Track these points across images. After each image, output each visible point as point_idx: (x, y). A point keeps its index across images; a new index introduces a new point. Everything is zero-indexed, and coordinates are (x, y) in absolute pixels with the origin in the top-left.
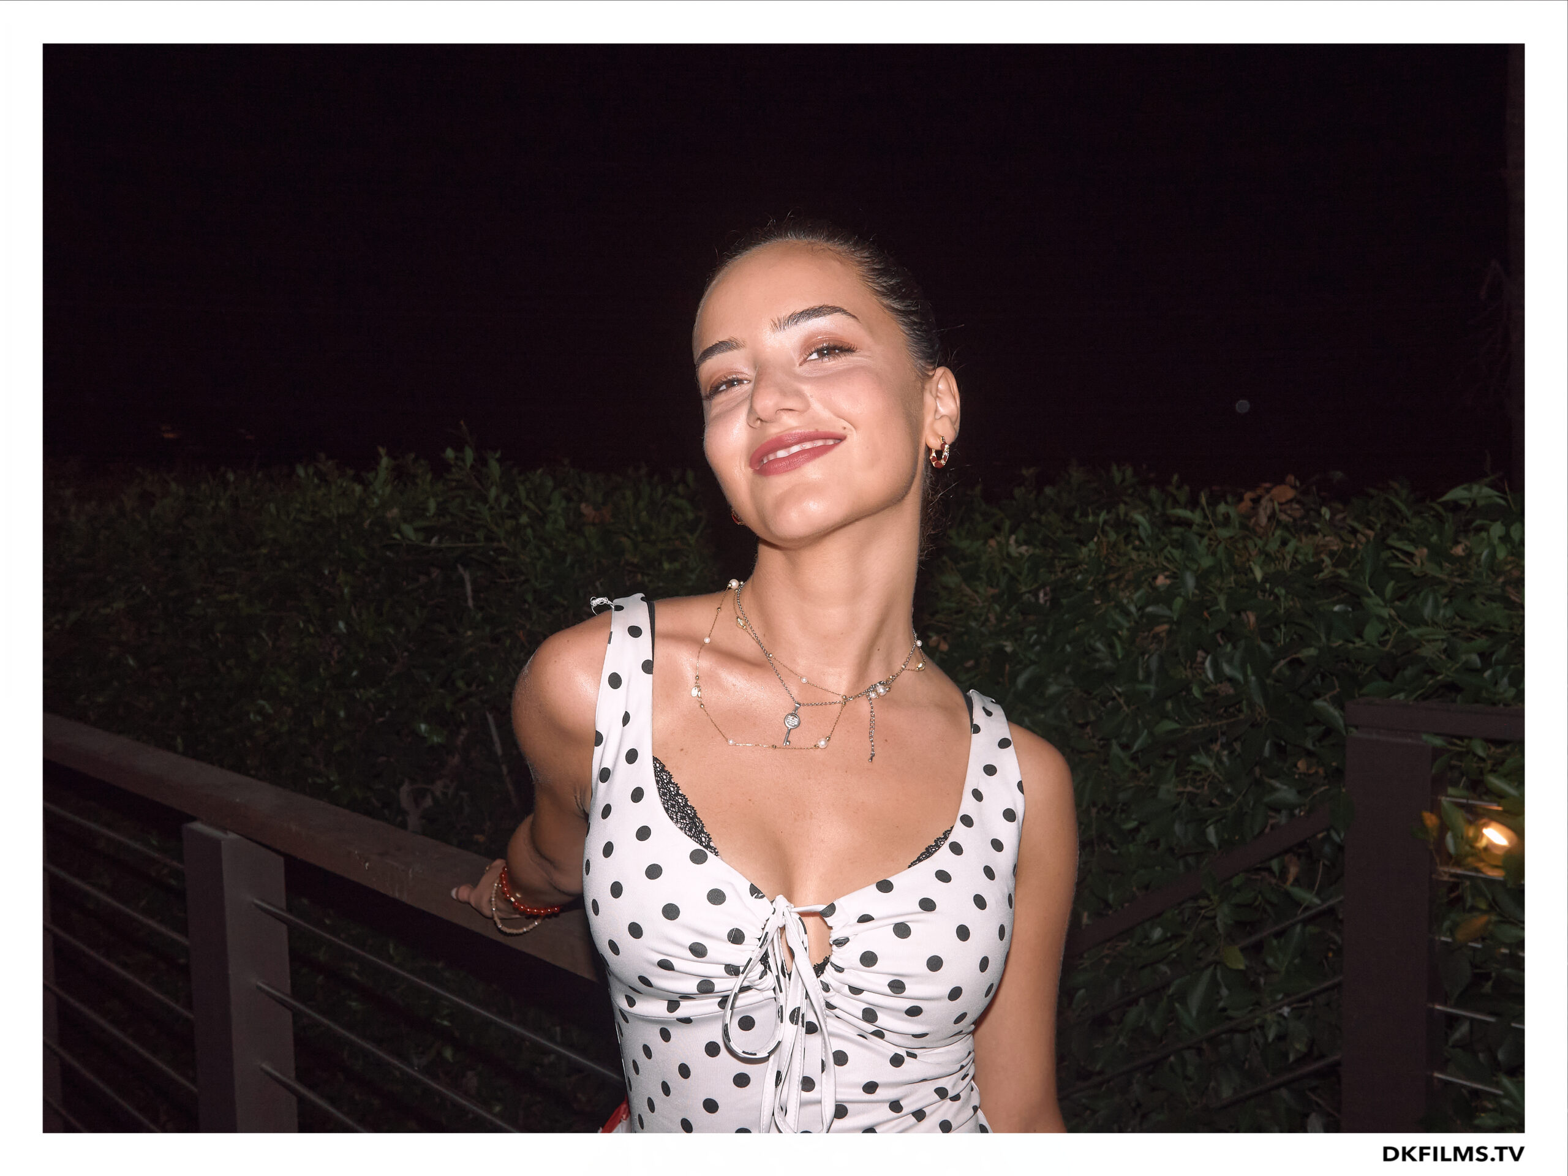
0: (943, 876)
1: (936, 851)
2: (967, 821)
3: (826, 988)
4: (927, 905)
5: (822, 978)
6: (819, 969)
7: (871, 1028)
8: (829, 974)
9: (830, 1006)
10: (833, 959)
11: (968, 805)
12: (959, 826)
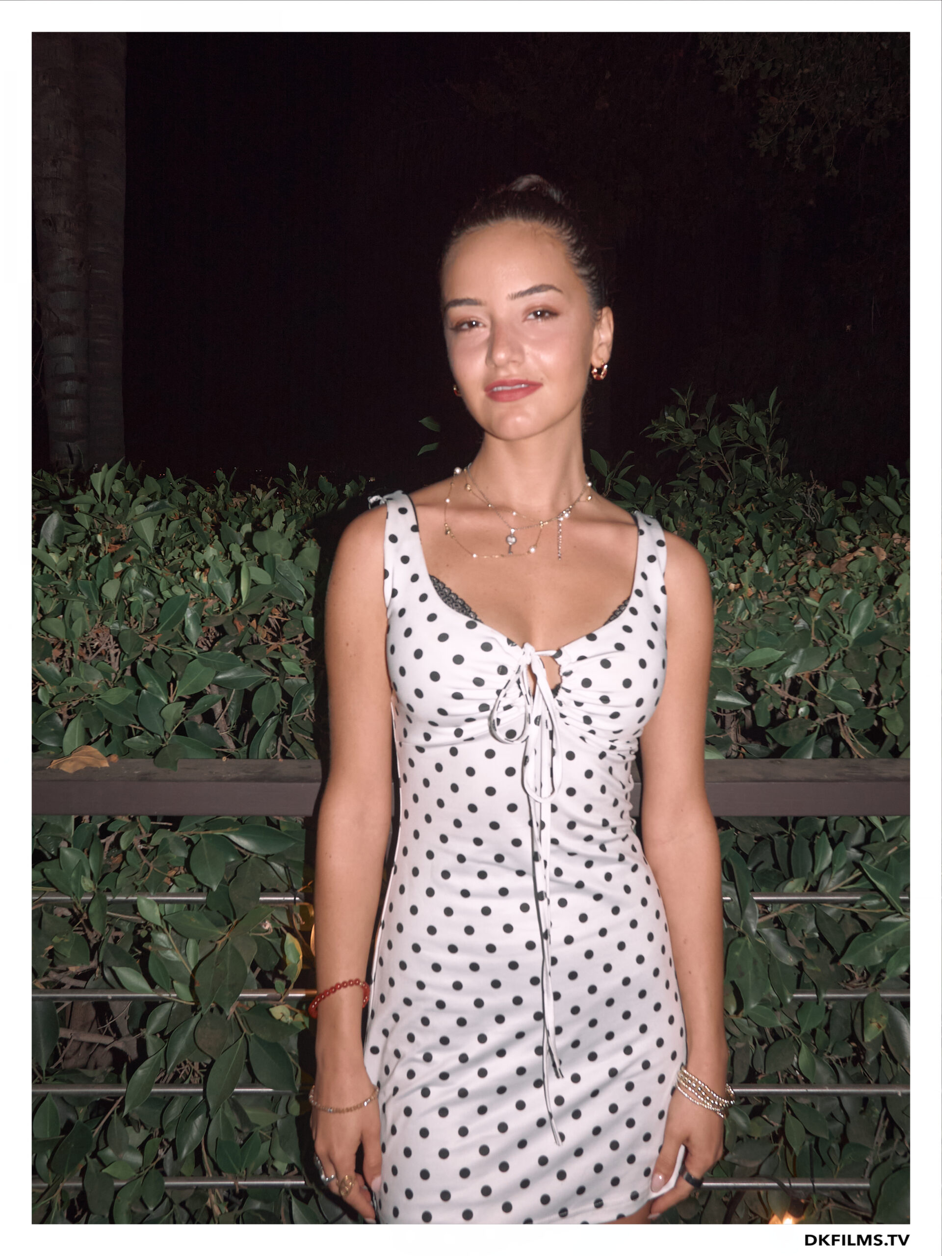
0: (627, 629)
1: (620, 614)
2: (639, 593)
3: (560, 704)
4: (620, 647)
5: (557, 698)
6: (555, 691)
7: (589, 727)
8: (562, 693)
9: (562, 716)
10: (563, 685)
11: (639, 583)
12: (634, 597)
